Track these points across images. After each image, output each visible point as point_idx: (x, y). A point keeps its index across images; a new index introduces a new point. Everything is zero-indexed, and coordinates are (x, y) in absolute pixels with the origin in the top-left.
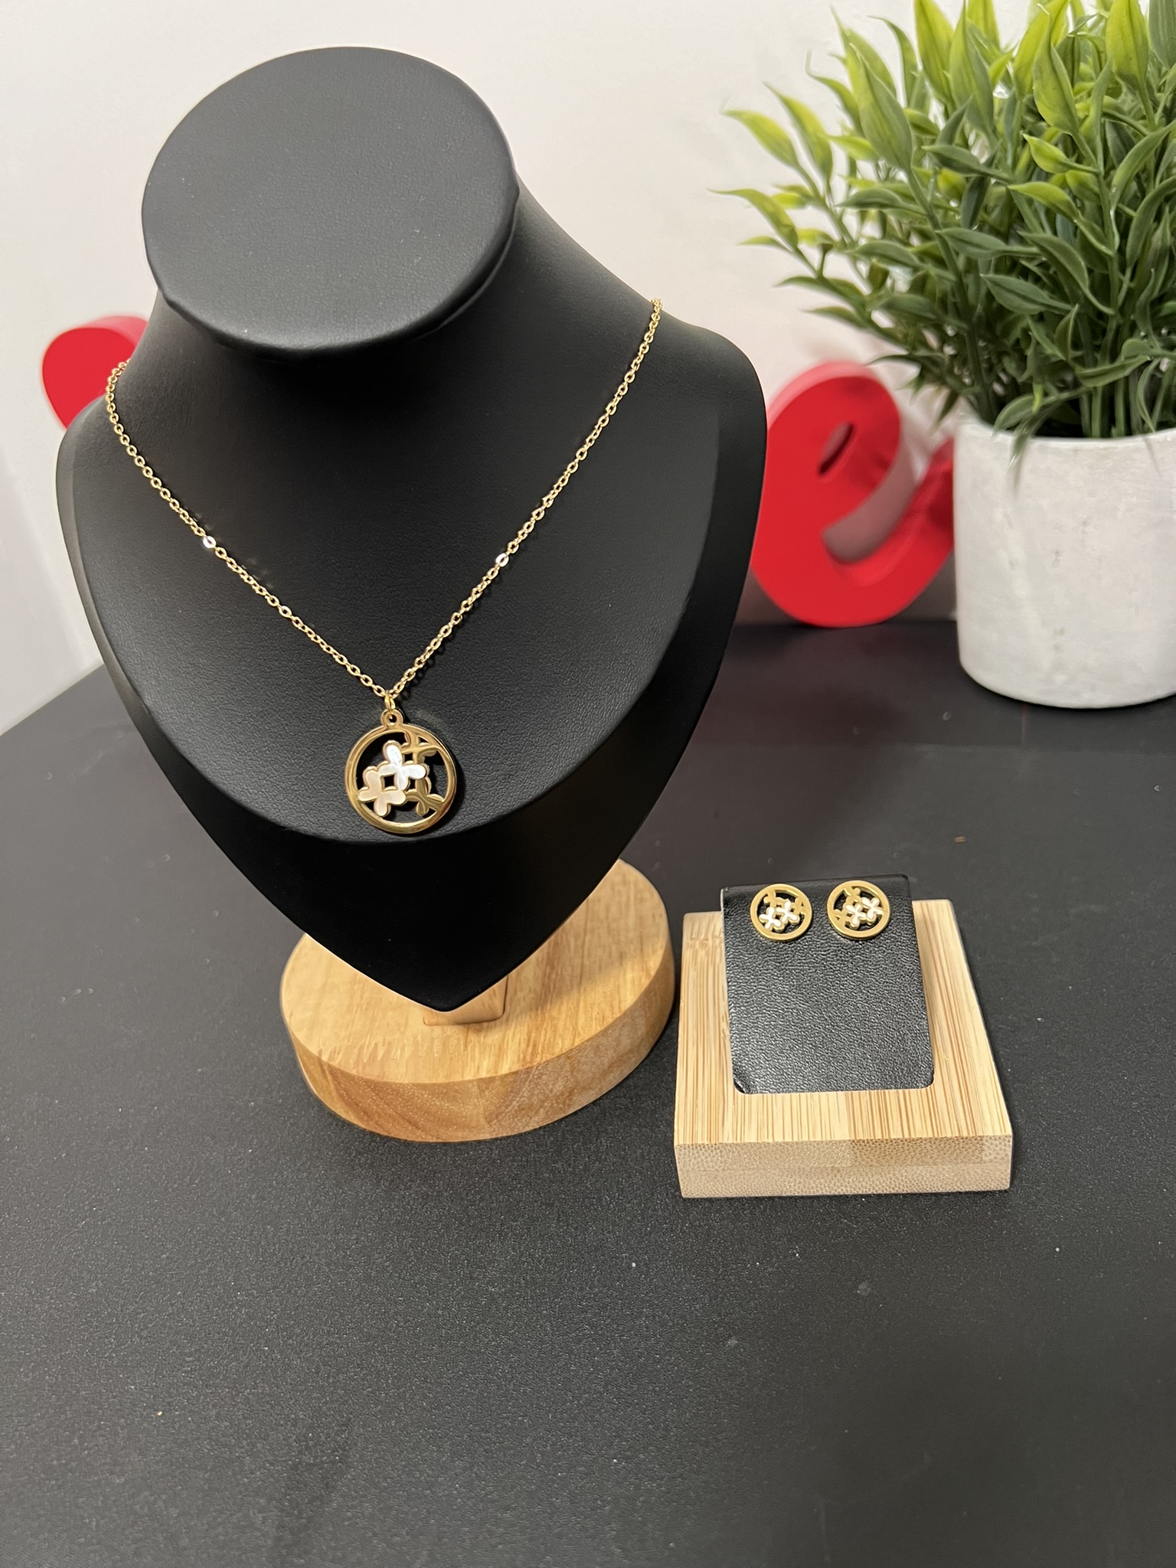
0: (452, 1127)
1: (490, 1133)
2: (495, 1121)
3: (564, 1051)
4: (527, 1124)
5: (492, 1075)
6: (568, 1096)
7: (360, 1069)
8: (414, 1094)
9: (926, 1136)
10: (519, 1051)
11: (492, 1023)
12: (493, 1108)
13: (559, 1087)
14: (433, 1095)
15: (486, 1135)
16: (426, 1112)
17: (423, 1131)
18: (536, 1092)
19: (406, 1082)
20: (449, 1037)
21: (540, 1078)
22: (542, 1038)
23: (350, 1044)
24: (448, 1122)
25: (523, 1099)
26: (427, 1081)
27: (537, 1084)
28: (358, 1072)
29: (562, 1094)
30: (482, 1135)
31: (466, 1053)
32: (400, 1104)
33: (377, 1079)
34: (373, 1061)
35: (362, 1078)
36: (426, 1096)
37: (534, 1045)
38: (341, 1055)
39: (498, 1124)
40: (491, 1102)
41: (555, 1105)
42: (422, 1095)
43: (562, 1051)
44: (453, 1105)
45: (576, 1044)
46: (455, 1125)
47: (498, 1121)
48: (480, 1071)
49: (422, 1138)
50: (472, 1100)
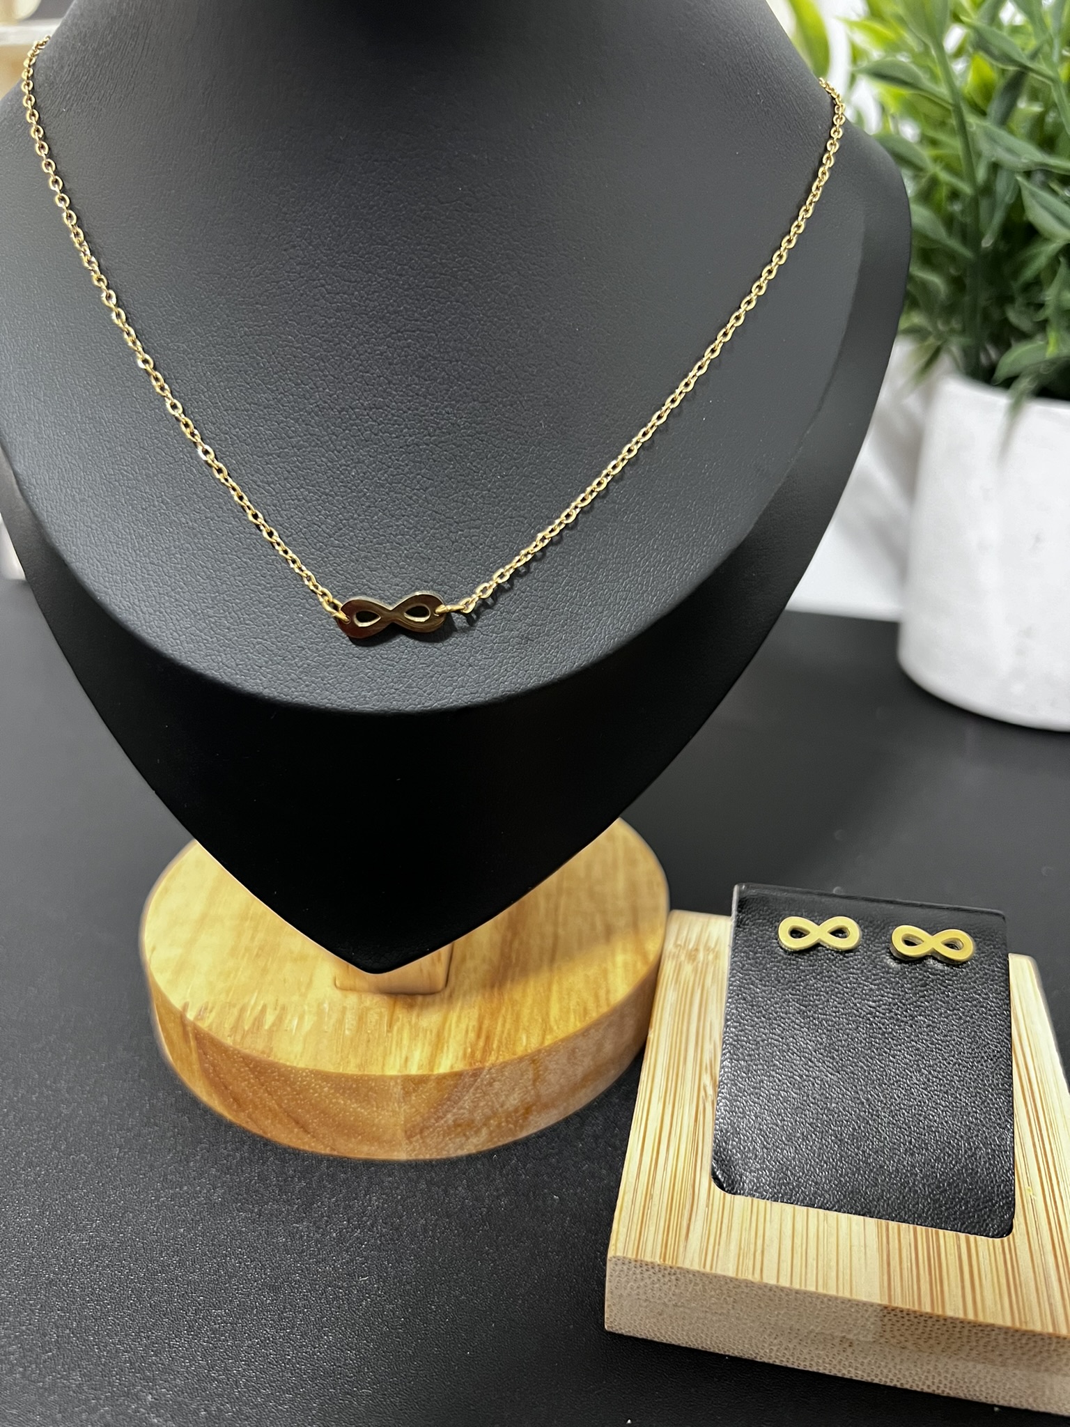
0: (356, 1138)
1: (408, 1152)
2: (418, 1136)
3: (529, 1051)
4: (461, 1147)
5: (425, 1073)
6: (523, 1114)
7: (238, 1038)
8: (309, 1084)
10: (465, 1043)
11: (429, 999)
12: (418, 1118)
13: (514, 1101)
14: (337, 1090)
15: (401, 1154)
16: (323, 1112)
17: (313, 1137)
18: (482, 1104)
19: (300, 1065)
20: (368, 1009)
21: (490, 1084)
22: (499, 1028)
23: (228, 1001)
24: (349, 1129)
25: (462, 1111)
26: (330, 1068)
27: (485, 1094)
28: (234, 1041)
29: (516, 1111)
30: (396, 1153)
31: (390, 1035)
32: (288, 1094)
33: (261, 1056)
34: (258, 1029)
35: (239, 1053)
36: (326, 1089)
37: (488, 1038)
38: (213, 1014)
39: (421, 1141)
40: (416, 1111)
41: (503, 1124)
42: (321, 1087)
43: (526, 1050)
44: (364, 1108)
45: (547, 1043)
46: (359, 1135)
47: (422, 1138)
48: (409, 1063)
49: (310, 1147)
50: (391, 1104)
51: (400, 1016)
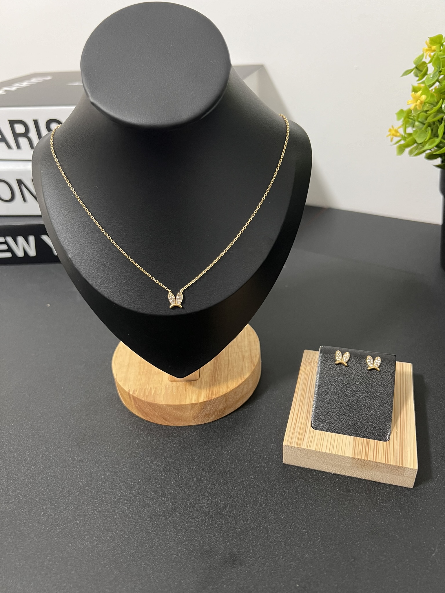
1: (194, 423)
3: (224, 394)
4: (208, 420)
5: (197, 402)
6: (224, 410)
7: (145, 398)
9: (382, 462)
10: (206, 393)
11: (195, 382)
12: (196, 414)
13: (221, 407)
14: (173, 409)
15: (192, 424)
16: (170, 415)
17: (168, 422)
18: (212, 409)
19: (163, 404)
20: (179, 386)
21: (214, 403)
23: (141, 387)
24: (178, 419)
25: (207, 411)
26: (171, 404)
27: (213, 406)
29: (222, 409)
30: (190, 424)
31: (186, 393)
32: (160, 411)
33: (152, 402)
34: (150, 395)
35: (146, 401)
36: (170, 409)
38: (137, 392)
40: (195, 412)
41: (219, 413)
44: (181, 413)
45: (228, 391)
46: (181, 420)
47: (197, 419)
48: (192, 400)
49: (167, 424)
50: (188, 411)
51: (188, 387)
